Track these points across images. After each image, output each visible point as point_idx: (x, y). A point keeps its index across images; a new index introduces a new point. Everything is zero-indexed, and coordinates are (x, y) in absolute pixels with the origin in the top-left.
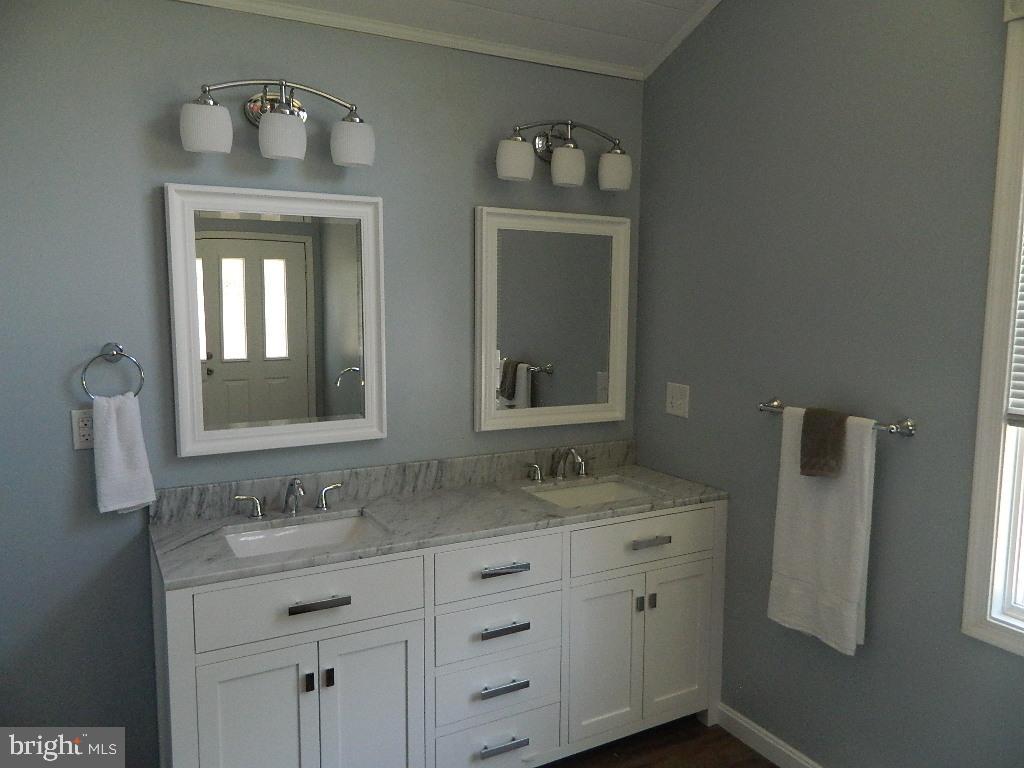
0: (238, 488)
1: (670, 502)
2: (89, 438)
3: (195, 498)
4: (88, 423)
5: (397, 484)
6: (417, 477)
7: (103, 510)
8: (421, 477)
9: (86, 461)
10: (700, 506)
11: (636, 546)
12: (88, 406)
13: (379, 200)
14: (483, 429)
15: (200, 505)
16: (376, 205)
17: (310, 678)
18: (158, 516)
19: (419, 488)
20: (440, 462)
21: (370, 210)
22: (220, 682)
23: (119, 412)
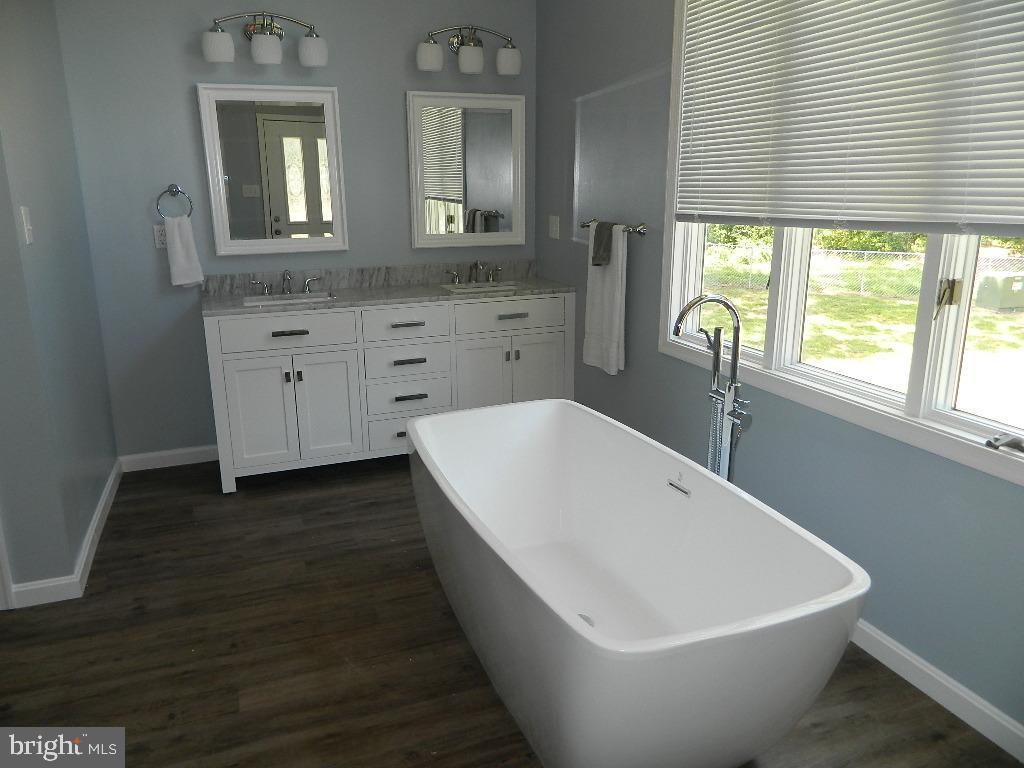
0: (254, 276)
1: (529, 292)
2: (164, 243)
3: (228, 281)
4: (163, 233)
5: (357, 281)
6: (371, 277)
7: (174, 284)
8: (374, 277)
9: (163, 254)
10: (552, 295)
11: (501, 318)
12: (162, 223)
13: (335, 89)
14: (417, 246)
15: (232, 285)
16: (333, 92)
17: (287, 374)
18: (207, 290)
19: (373, 284)
20: (387, 268)
21: (330, 95)
22: (238, 371)
23: (179, 225)
